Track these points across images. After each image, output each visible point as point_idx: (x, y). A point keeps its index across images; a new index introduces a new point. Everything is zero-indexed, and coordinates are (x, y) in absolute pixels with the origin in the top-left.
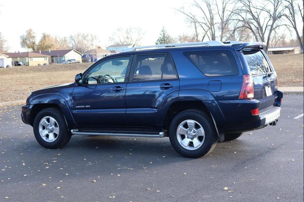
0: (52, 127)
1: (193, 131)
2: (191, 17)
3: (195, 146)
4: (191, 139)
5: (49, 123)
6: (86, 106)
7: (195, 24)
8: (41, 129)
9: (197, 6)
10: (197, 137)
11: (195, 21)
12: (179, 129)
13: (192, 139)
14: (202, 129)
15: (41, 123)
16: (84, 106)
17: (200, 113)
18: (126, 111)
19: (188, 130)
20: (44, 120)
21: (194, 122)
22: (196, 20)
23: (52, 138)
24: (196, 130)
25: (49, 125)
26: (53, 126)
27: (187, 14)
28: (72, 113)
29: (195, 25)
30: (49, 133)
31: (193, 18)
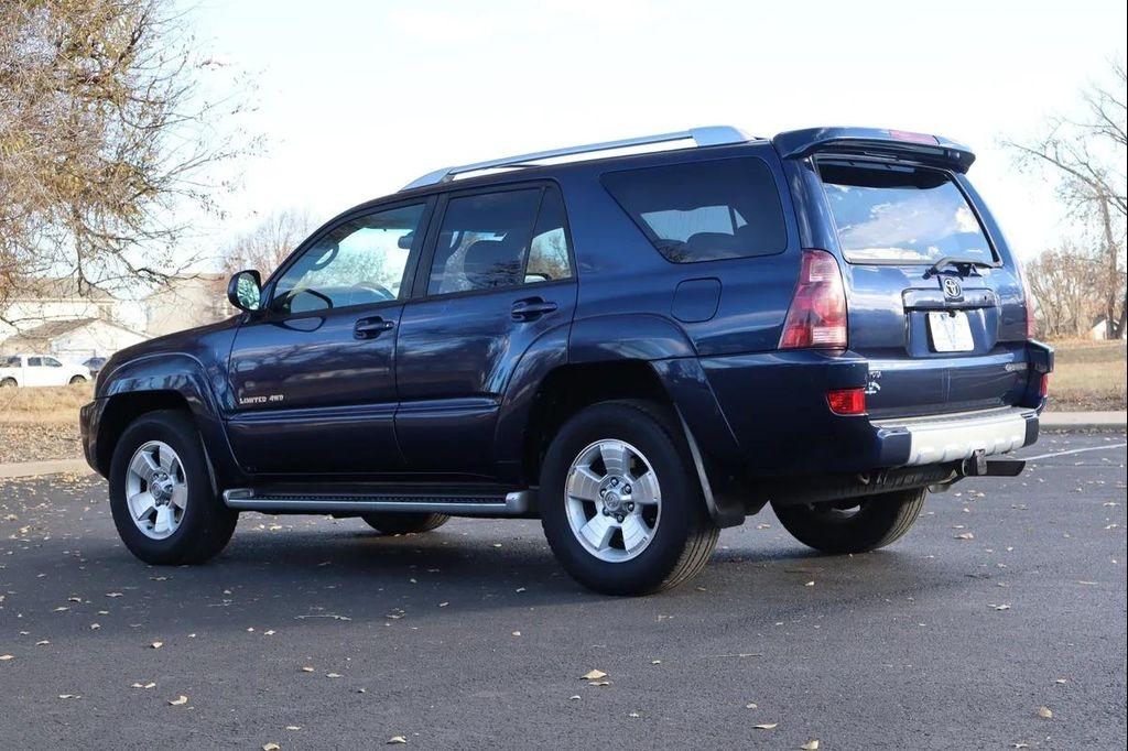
0: (168, 482)
1: (622, 484)
2: (1087, 180)
3: (628, 545)
4: (616, 515)
5: (159, 469)
6: (272, 398)
7: (1105, 205)
8: (132, 490)
9: (1113, 135)
10: (637, 507)
11: (1105, 193)
12: (574, 477)
13: (620, 517)
14: (651, 477)
15: (132, 468)
16: (264, 399)
17: (644, 410)
18: (396, 412)
19: (606, 482)
20: (143, 456)
21: (623, 450)
22: (1107, 188)
23: (166, 524)
24: (631, 482)
25: (161, 476)
26: (171, 477)
27: (1071, 167)
28: (226, 426)
29: (1106, 211)
30: (158, 505)
31: (1094, 180)
